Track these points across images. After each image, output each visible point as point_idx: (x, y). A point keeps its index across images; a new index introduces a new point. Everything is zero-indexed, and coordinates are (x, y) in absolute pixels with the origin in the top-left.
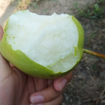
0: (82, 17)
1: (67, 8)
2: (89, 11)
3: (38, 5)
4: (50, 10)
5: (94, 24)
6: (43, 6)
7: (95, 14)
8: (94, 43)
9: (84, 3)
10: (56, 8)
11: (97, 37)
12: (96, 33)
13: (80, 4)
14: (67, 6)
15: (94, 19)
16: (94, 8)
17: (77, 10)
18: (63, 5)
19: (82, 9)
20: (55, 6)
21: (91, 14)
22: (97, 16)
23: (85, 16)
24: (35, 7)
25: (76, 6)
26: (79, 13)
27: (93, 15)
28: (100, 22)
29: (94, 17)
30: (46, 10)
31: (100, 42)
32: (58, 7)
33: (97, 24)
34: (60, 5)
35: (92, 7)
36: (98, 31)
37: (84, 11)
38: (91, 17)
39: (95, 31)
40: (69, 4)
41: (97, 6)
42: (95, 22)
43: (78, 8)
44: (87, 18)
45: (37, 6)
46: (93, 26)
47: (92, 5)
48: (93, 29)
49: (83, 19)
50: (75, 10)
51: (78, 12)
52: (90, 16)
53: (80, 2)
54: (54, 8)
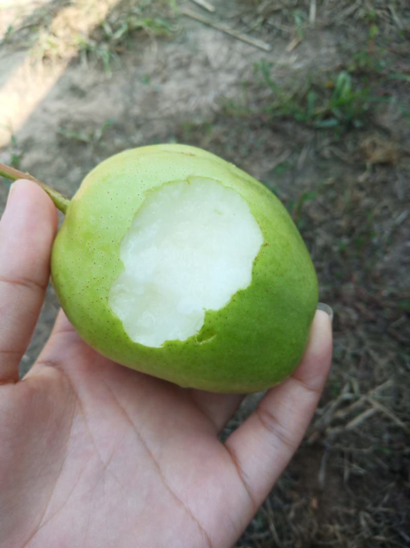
0: (285, 119)
1: (231, 78)
2: (312, 97)
3: (119, 53)
4: (164, 81)
5: (326, 153)
6: (138, 63)
7: (337, 112)
8: (321, 224)
9: (298, 66)
10: (189, 76)
11: (333, 201)
12: (331, 186)
13: (284, 67)
14: (230, 71)
15: (331, 129)
16: (332, 89)
17: (268, 92)
18: (215, 65)
19: (288, 89)
20: (183, 65)
21: (320, 110)
22: (341, 123)
23: (298, 116)
24: (106, 60)
25: (267, 74)
26: (275, 104)
27: (328, 116)
28: (350, 146)
29: (332, 122)
30: (147, 79)
31: (343, 223)
32: (195, 69)
33: (338, 152)
34: (206, 63)
35: (326, 83)
36: (340, 180)
37: (295, 96)
38: (318, 123)
39: (330, 180)
40: (241, 65)
41: (344, 82)
42: (334, 144)
43: (272, 85)
44: (303, 124)
45: (111, 59)
46: (323, 159)
47: (328, 74)
48: (322, 172)
49: (289, 126)
50: (261, 87)
51: (271, 99)
52: (314, 117)
53: (282, 61)
54: (179, 74)
